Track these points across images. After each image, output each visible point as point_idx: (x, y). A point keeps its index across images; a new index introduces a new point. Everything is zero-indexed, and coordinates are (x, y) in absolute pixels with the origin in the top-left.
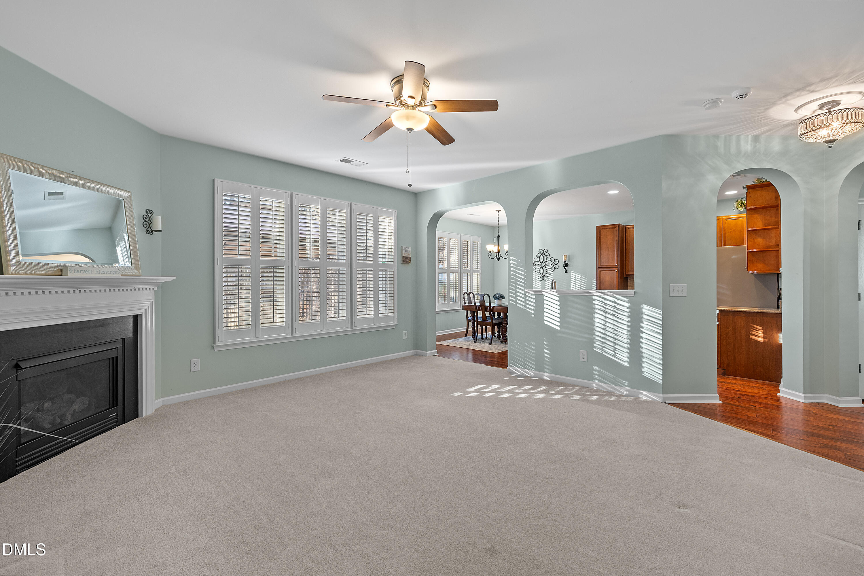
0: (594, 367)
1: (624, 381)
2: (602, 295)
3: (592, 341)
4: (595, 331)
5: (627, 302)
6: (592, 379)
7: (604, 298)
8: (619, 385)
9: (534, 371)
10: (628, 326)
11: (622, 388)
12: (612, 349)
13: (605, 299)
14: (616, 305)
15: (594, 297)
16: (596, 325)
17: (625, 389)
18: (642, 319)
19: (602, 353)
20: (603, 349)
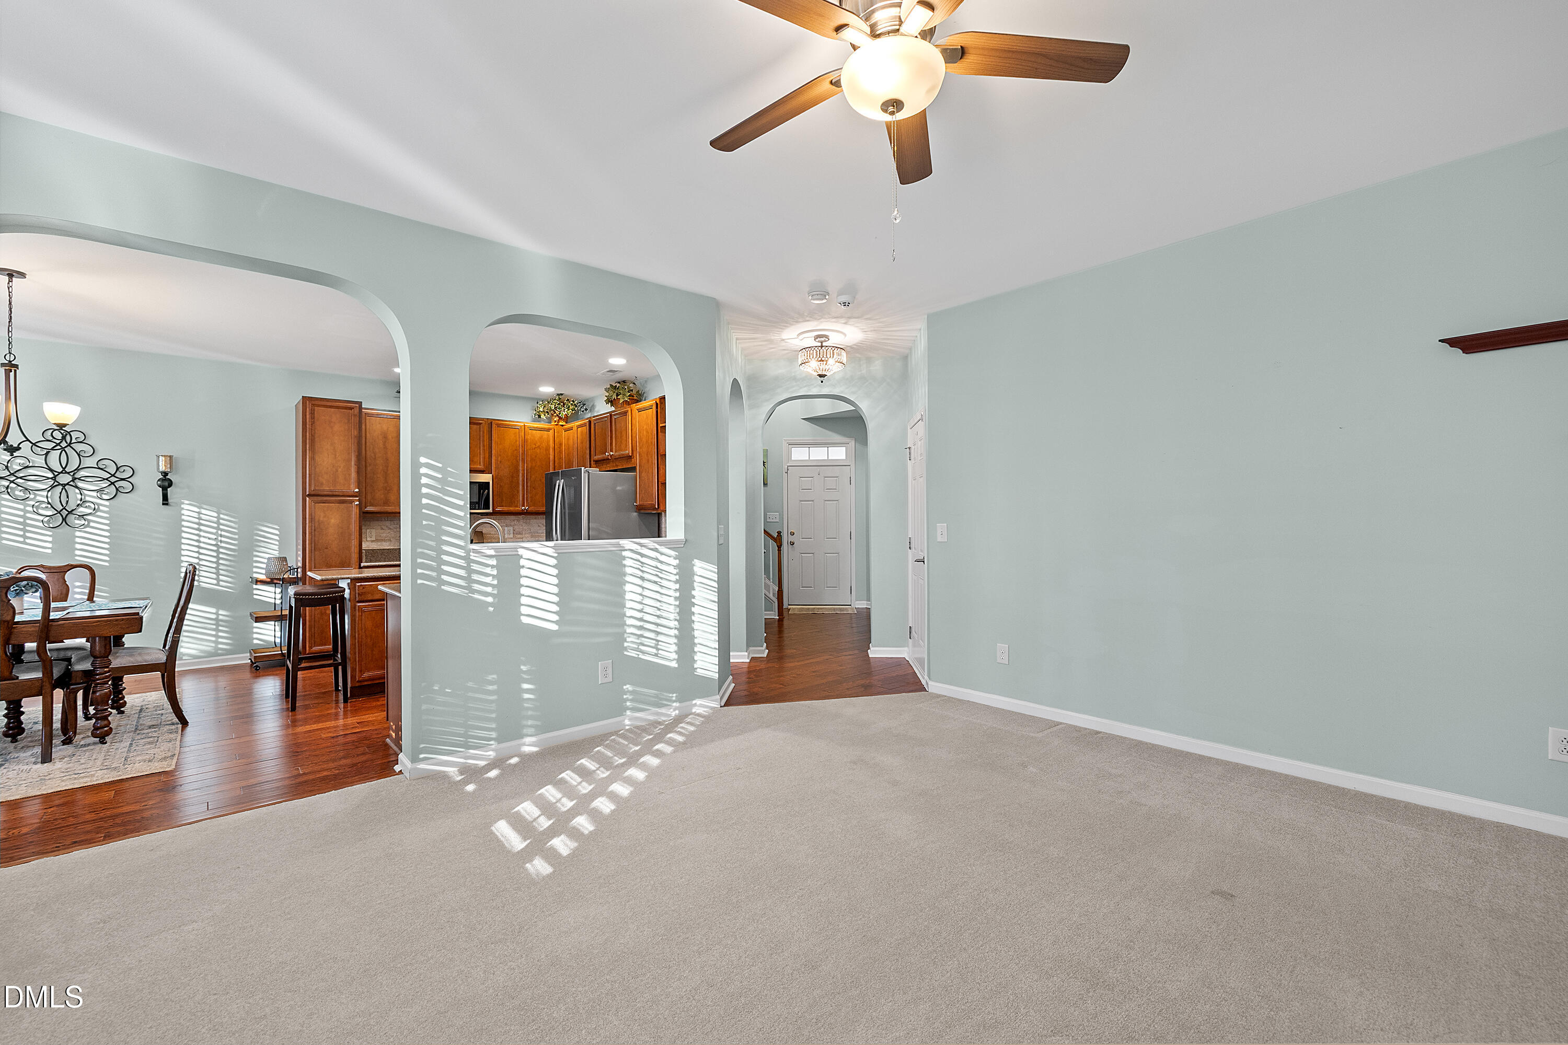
0: (625, 687)
1: (671, 695)
2: (638, 547)
3: (621, 638)
4: (625, 618)
5: (675, 558)
6: (621, 711)
7: (640, 553)
8: (663, 704)
9: (493, 746)
10: (676, 598)
11: (668, 707)
12: (653, 643)
13: (642, 555)
14: (659, 565)
15: (624, 553)
16: (627, 606)
17: (673, 708)
18: (693, 583)
19: (637, 656)
20: (638, 648)
